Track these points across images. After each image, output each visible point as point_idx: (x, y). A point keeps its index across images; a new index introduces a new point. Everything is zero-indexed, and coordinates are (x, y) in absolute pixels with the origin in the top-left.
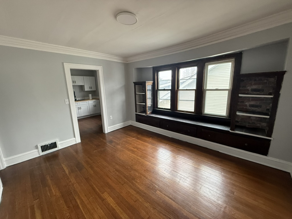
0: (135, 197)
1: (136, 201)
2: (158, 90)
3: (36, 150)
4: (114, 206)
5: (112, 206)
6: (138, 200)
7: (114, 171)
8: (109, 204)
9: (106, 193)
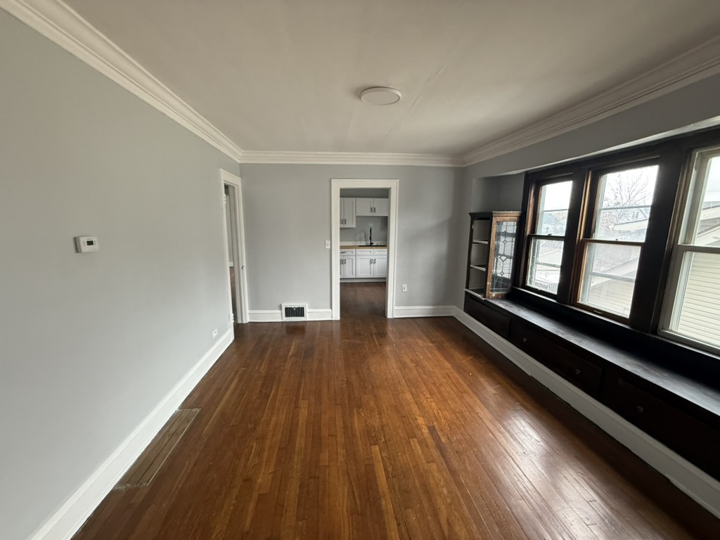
0: (336, 431)
1: (332, 435)
2: (534, 235)
3: (279, 311)
4: (300, 422)
5: (298, 421)
6: (336, 436)
7: (343, 381)
8: (298, 416)
9: (306, 402)
